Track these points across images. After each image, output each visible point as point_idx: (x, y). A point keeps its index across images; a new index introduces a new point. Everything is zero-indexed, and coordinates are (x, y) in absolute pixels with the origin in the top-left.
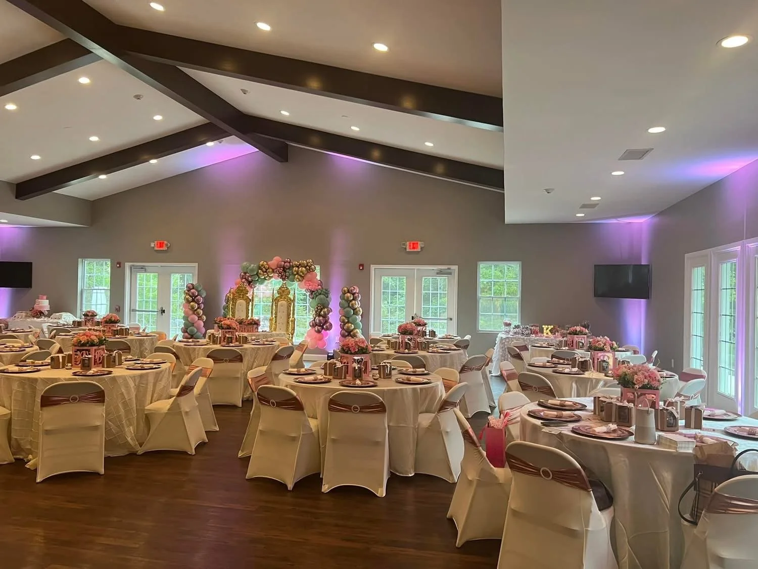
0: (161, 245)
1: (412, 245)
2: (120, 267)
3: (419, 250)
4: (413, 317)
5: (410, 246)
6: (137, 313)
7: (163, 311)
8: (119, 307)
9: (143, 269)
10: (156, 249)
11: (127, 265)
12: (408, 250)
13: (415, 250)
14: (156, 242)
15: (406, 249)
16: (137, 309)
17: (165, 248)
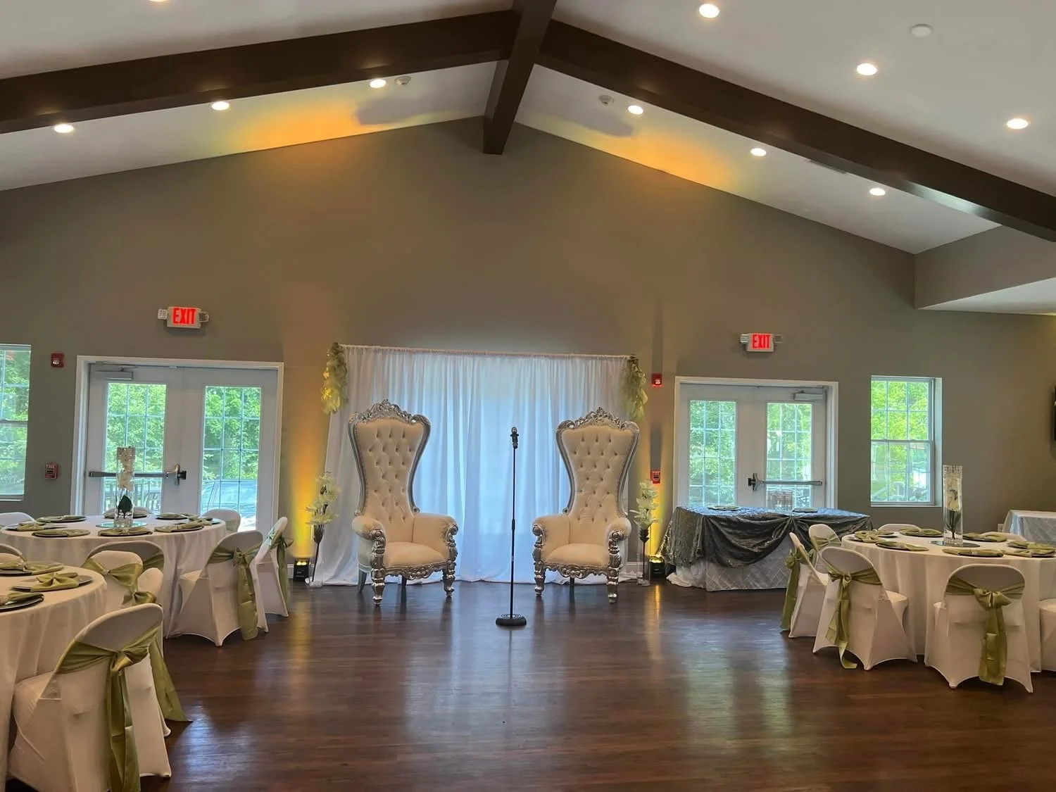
0: (186, 315)
1: (757, 339)
2: (61, 365)
3: (771, 349)
4: (750, 480)
5: (754, 341)
6: (105, 478)
7: (183, 475)
8: (57, 467)
9: (125, 373)
10: (171, 324)
11: (82, 361)
12: (750, 348)
13: (766, 350)
14: (171, 308)
15: (745, 346)
16: (106, 471)
17: (197, 325)
